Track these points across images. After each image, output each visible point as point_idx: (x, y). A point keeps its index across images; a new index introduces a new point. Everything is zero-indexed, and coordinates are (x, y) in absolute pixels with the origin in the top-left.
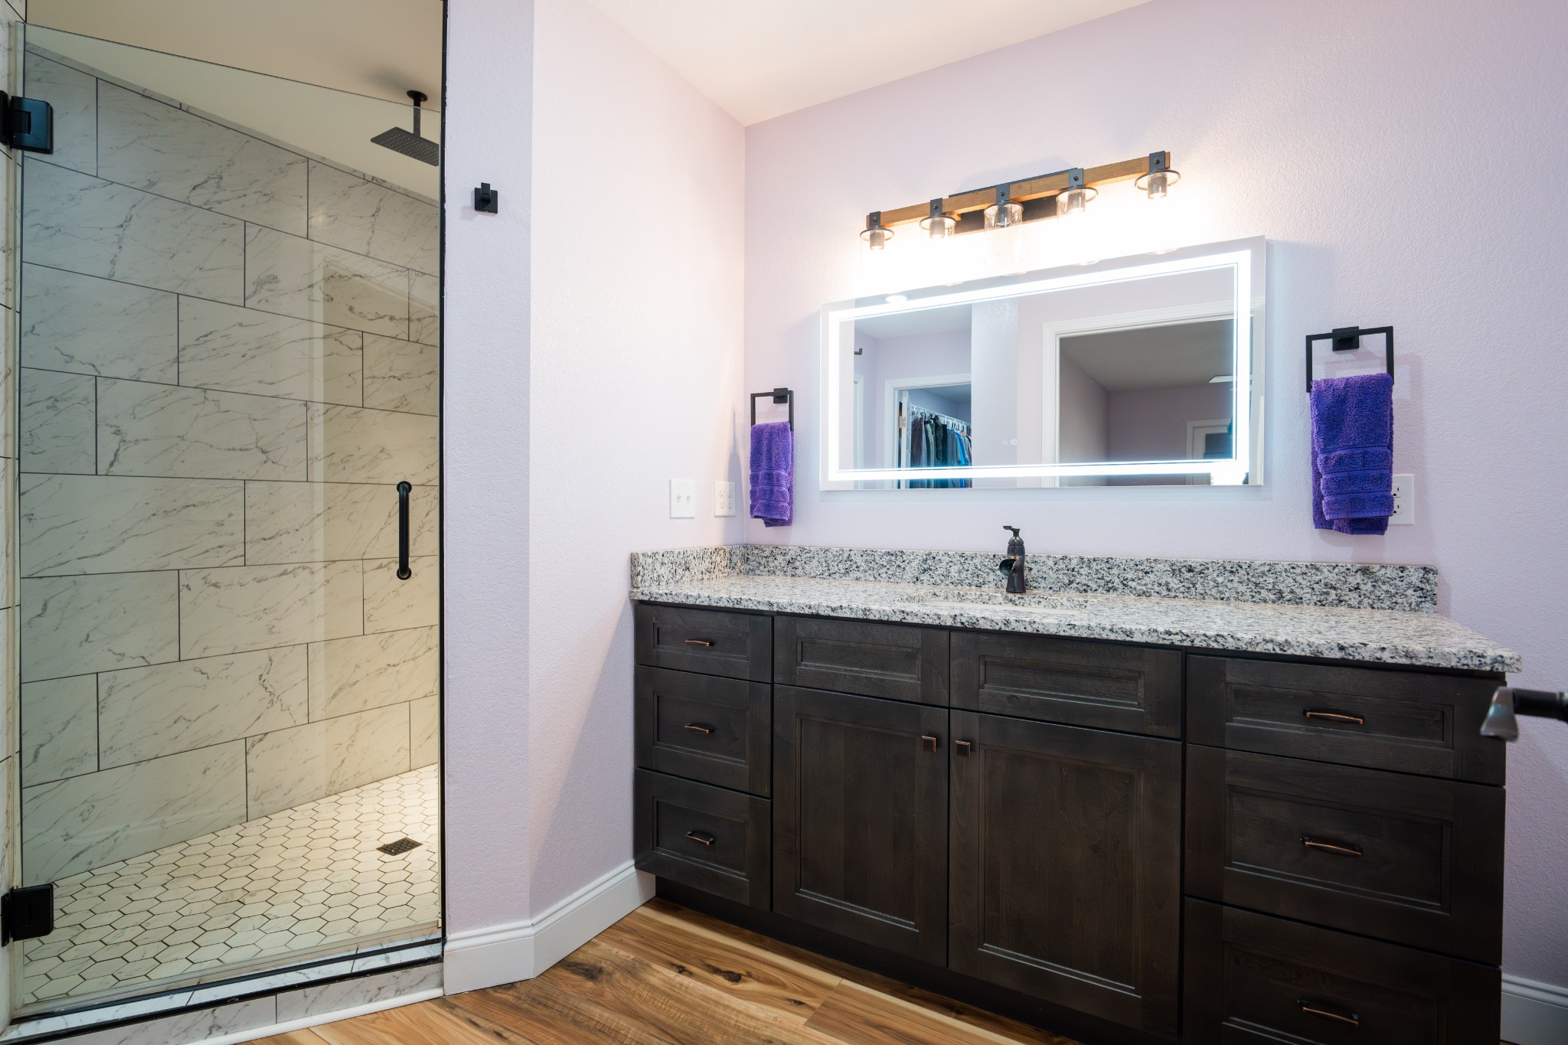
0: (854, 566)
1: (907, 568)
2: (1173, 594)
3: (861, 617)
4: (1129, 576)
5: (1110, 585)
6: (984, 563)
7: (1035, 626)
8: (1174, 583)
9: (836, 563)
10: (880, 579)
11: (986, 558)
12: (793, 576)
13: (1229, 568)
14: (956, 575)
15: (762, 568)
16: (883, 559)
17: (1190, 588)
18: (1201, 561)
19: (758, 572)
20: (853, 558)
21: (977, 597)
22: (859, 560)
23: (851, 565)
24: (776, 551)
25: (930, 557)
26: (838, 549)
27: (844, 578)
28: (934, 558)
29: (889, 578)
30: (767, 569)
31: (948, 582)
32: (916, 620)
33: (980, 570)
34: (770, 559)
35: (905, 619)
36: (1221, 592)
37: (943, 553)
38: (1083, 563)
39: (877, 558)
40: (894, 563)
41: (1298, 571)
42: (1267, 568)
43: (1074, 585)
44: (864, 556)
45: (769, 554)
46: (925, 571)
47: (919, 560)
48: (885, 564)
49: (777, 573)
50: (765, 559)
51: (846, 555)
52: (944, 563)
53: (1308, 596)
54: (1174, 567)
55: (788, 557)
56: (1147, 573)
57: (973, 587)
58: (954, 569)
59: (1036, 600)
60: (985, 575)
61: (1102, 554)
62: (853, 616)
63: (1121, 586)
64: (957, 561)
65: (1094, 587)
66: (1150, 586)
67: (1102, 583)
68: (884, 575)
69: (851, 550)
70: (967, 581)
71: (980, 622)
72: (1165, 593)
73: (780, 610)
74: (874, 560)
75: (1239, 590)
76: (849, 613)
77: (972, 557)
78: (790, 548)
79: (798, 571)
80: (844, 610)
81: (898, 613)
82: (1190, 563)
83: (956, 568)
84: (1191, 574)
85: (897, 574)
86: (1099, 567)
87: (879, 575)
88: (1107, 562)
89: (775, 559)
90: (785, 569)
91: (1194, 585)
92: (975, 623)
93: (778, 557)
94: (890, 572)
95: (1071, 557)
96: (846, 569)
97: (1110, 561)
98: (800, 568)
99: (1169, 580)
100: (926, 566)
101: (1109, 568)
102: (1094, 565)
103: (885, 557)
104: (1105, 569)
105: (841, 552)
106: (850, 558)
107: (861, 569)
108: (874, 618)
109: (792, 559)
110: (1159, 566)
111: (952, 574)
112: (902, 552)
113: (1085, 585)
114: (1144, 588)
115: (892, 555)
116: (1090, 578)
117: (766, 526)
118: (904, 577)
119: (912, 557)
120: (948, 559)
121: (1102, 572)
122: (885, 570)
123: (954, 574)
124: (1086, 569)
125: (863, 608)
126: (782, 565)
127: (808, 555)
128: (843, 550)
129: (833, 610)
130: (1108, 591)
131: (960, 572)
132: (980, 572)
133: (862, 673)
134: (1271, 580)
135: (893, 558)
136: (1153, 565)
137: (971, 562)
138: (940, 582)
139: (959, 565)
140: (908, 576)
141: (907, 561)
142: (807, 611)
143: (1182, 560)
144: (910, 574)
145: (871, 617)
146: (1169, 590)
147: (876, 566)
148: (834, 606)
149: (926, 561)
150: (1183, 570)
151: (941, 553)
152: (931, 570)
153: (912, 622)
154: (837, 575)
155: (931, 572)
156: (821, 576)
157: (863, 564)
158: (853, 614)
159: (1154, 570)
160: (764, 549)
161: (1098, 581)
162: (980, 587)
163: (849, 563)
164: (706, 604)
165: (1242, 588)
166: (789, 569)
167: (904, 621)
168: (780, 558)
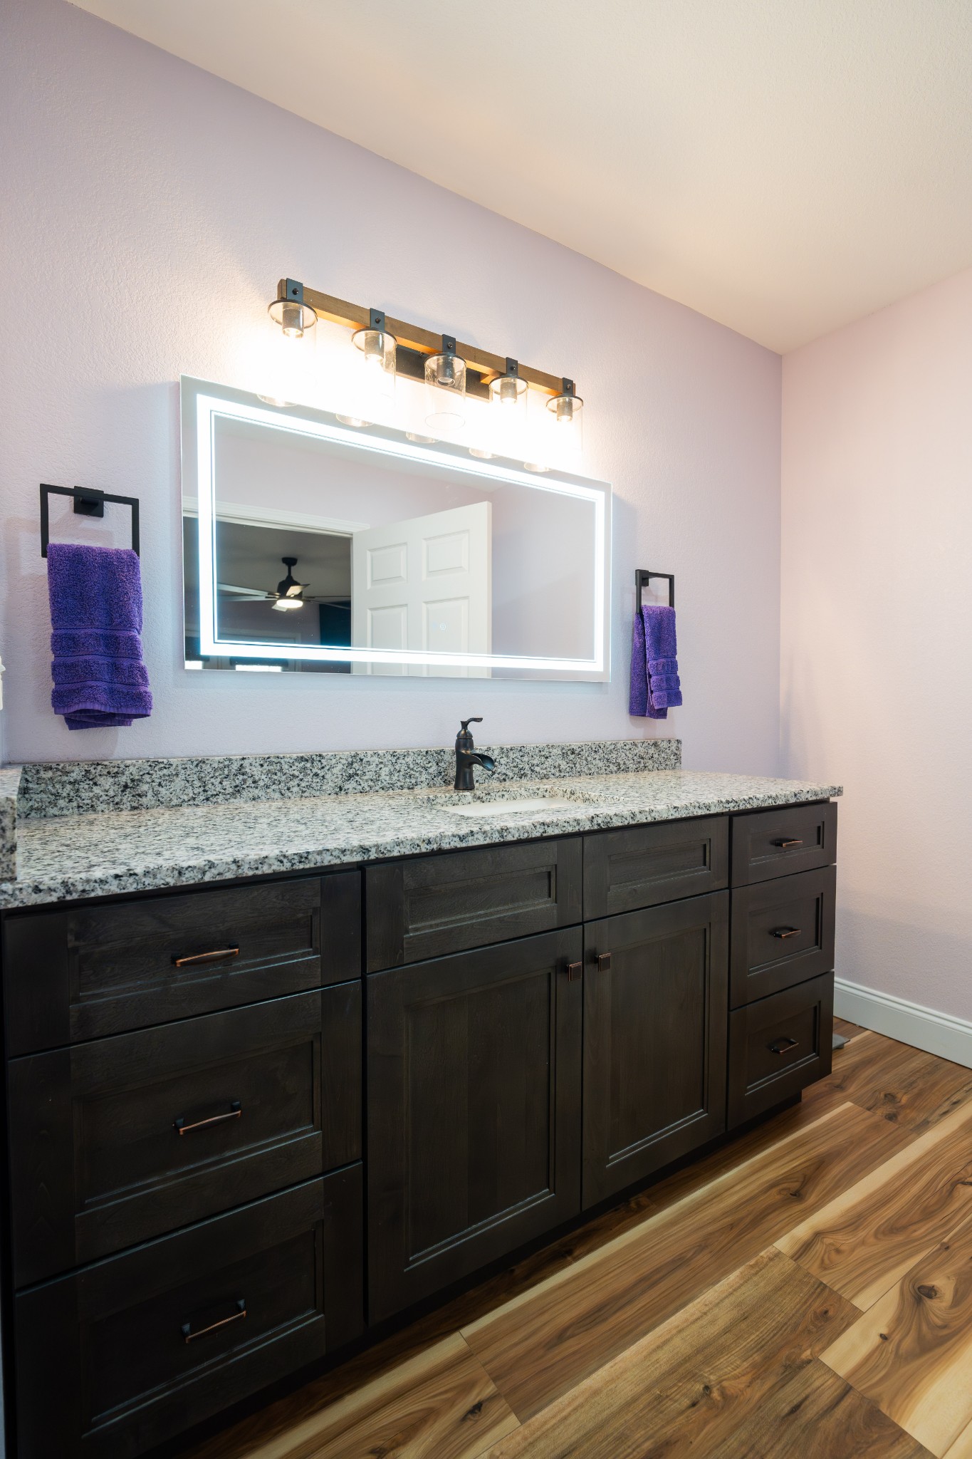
0: (249, 781)
1: (327, 777)
2: (562, 774)
3: (497, 841)
4: (535, 762)
5: (522, 772)
6: (417, 761)
7: (653, 814)
8: (564, 765)
9: (219, 780)
10: (290, 794)
11: (419, 755)
12: (134, 808)
13: (594, 749)
14: (387, 778)
15: (62, 803)
16: (294, 768)
17: (572, 768)
18: (579, 744)
19: (52, 811)
20: (247, 770)
21: (447, 798)
22: (256, 772)
23: (244, 781)
24: (93, 771)
25: (356, 759)
26: (221, 759)
27: (232, 800)
28: (361, 760)
29: (303, 792)
30: (75, 804)
31: (377, 788)
32: (557, 831)
33: (412, 769)
34: (84, 785)
35: (545, 832)
36: (590, 769)
37: (372, 752)
38: (503, 753)
39: (285, 767)
40: (309, 772)
41: (627, 747)
42: (613, 746)
43: (495, 776)
44: (265, 765)
45: (79, 778)
46: (350, 776)
47: (343, 765)
48: (296, 773)
49: (99, 809)
50: (69, 787)
51: (235, 767)
52: (374, 765)
53: (631, 765)
54: (564, 751)
55: (123, 779)
56: (547, 758)
57: (406, 790)
58: (385, 771)
59: (500, 794)
60: (417, 774)
61: (518, 744)
62: (488, 841)
63: (529, 772)
64: (388, 761)
65: (511, 775)
66: (548, 769)
67: (516, 770)
68: (295, 789)
69: (243, 759)
70: (399, 784)
71: (613, 820)
72: (558, 774)
73: (381, 856)
74: (281, 770)
75: (599, 766)
76: (482, 839)
77: (404, 756)
78: (128, 762)
79: (144, 800)
80: (476, 836)
81: (538, 826)
82: (573, 747)
83: (387, 769)
84: (573, 756)
85: (314, 785)
86: (515, 755)
87: (288, 789)
88: (521, 750)
89: (95, 784)
90: (117, 800)
91: (575, 764)
92: (609, 822)
93: (101, 780)
94: (303, 784)
95: (494, 747)
96: (236, 786)
97: (523, 749)
98: (150, 794)
99: (560, 762)
100: (351, 772)
101: (522, 756)
102: (511, 754)
103: (296, 764)
104: (519, 757)
105: (227, 763)
106: (243, 770)
107: (261, 783)
108: (513, 839)
109: (133, 780)
110: (554, 750)
111: (383, 777)
112: (320, 756)
113: (504, 774)
114: (544, 771)
115: (307, 760)
116: (508, 767)
117: (71, 728)
118: (324, 788)
119: (334, 761)
120: (376, 760)
121: (517, 760)
122: (296, 781)
123: (384, 777)
124: (505, 758)
125: (499, 828)
126: (111, 793)
127: (165, 771)
128: (230, 760)
129: (462, 838)
130: (521, 778)
131: (391, 774)
132: (412, 772)
133: (491, 914)
134: (615, 756)
135: (308, 765)
136: (551, 750)
137: (403, 762)
138: (368, 789)
139: (390, 766)
140: (329, 786)
141: (328, 767)
142: (424, 848)
143: (568, 744)
144: (331, 784)
145: (510, 838)
146: (560, 771)
147: (283, 778)
148: (462, 833)
149: (352, 764)
150: (569, 752)
151: (370, 753)
152: (357, 775)
153: (553, 834)
154: (221, 797)
155: (357, 778)
156: (191, 803)
157: (263, 777)
158: (488, 839)
159: (551, 754)
160: (68, 768)
161: (514, 769)
162: (412, 788)
163: (241, 777)
164: (229, 876)
165: (601, 764)
166: (127, 797)
167: (544, 835)
168: (107, 782)
